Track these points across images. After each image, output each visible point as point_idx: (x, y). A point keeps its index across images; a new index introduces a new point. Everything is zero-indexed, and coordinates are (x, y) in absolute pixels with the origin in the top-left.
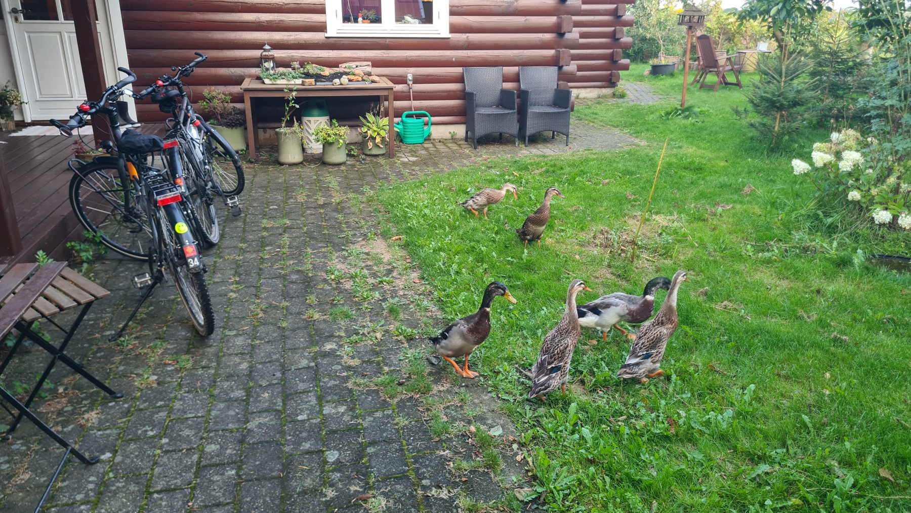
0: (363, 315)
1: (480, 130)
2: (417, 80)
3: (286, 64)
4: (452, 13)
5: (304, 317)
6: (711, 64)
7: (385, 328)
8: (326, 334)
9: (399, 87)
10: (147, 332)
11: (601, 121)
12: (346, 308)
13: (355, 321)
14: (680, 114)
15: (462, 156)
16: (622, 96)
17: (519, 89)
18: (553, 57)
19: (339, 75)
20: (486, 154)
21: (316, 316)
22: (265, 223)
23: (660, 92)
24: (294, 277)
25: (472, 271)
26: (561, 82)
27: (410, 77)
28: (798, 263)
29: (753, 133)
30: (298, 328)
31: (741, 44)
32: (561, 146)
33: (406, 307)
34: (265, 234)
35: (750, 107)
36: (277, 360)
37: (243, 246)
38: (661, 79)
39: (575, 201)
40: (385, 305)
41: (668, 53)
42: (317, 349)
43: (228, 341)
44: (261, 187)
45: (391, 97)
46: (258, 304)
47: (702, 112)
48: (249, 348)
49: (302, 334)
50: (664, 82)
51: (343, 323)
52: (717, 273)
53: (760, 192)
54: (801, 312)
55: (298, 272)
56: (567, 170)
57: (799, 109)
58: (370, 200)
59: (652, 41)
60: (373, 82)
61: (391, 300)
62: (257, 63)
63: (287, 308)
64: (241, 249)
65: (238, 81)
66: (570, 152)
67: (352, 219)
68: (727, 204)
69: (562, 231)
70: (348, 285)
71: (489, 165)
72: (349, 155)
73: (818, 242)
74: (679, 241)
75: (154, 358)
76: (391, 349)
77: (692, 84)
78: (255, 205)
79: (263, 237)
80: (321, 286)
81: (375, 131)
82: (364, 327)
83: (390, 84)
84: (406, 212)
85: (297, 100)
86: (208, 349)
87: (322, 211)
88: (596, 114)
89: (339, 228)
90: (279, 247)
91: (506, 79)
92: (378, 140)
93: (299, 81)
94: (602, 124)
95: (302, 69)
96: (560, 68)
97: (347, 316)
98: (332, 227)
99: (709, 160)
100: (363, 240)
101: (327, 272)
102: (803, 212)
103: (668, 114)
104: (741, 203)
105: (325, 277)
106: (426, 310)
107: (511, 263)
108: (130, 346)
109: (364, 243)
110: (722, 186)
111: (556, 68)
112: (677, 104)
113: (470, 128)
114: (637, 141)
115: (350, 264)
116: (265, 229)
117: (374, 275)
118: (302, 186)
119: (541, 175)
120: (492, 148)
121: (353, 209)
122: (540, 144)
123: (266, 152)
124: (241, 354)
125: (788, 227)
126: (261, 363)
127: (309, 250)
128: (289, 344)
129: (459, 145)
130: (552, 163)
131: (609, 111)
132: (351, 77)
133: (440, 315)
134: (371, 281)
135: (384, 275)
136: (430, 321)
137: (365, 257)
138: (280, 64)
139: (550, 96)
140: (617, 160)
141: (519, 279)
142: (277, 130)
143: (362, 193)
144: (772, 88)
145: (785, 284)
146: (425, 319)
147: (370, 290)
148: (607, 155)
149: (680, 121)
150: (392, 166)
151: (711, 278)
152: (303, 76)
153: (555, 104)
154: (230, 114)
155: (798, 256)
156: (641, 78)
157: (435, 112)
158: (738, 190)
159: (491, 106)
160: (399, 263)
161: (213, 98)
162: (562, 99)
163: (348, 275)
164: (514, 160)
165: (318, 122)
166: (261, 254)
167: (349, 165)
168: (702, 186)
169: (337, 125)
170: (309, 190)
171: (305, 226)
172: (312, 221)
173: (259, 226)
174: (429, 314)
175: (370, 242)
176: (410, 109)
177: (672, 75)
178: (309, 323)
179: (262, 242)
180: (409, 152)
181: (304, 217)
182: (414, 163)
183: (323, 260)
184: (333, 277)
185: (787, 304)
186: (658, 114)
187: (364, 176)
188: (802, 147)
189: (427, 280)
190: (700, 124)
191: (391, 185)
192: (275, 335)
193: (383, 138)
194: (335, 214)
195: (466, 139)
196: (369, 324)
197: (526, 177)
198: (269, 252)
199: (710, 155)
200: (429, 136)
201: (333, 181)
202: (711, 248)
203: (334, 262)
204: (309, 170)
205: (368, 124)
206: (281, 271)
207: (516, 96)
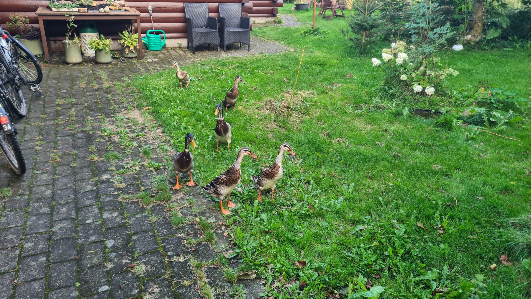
0: (127, 156)
1: (196, 42)
2: (155, 10)
5: (88, 160)
6: (328, 4)
7: (141, 163)
8: (103, 169)
9: (143, 15)
11: (268, 37)
12: (115, 153)
13: (122, 160)
14: (312, 33)
15: (186, 58)
16: (280, 22)
17: (219, 17)
19: (103, 6)
20: (201, 57)
21: (96, 158)
22: (59, 101)
23: (301, 20)
24: (80, 135)
25: (194, 126)
26: (244, 13)
27: (150, 8)
28: (376, 115)
29: (351, 44)
30: (84, 167)
32: (245, 52)
33: (154, 150)
34: (59, 108)
35: (349, 29)
36: (71, 187)
37: (44, 116)
38: (301, 13)
39: (254, 84)
40: (141, 150)
42: (97, 179)
43: (36, 177)
44: (55, 79)
45: (139, 21)
46: (56, 153)
47: (324, 32)
48: (52, 181)
49: (87, 170)
50: (303, 14)
51: (114, 162)
52: (334, 122)
53: (355, 77)
54: (377, 142)
55: (83, 131)
56: (249, 65)
57: (375, 30)
58: (128, 86)
60: (126, 11)
61: (144, 147)
63: (76, 155)
64: (43, 118)
65: (34, 9)
66: (250, 55)
67: (117, 98)
68: (338, 84)
69: (248, 101)
70: (116, 139)
71: (203, 63)
72: (113, 58)
73: (386, 103)
74: (313, 105)
76: (146, 176)
77: (318, 16)
78: (51, 90)
79: (57, 111)
80: (98, 140)
81: (129, 42)
82: (128, 163)
83: (138, 12)
84: (152, 93)
85: (75, 22)
86: (23, 183)
87: (97, 93)
88: (265, 33)
89: (109, 103)
90: (69, 116)
91: (211, 11)
92: (132, 48)
93: (76, 9)
94: (268, 38)
95: (77, 1)
96: (243, 4)
97: (116, 157)
98: (104, 103)
99: (328, 59)
100: (125, 110)
101: (102, 131)
102: (378, 87)
103: (305, 33)
104: (346, 83)
105: (101, 134)
106: (167, 151)
109: (125, 112)
110: (336, 74)
111: (240, 4)
112: (310, 27)
113: (190, 41)
114: (289, 48)
115: (117, 126)
116: (59, 105)
117: (133, 132)
118: (83, 77)
119: (234, 69)
120: (204, 53)
121: (117, 92)
122: (233, 50)
123: (57, 56)
124: (46, 185)
125: (370, 96)
126: (59, 190)
127: (89, 118)
128: (79, 177)
129: (184, 51)
130: (241, 61)
131: (272, 31)
132: (112, 7)
134: (131, 135)
135: (140, 132)
136: (170, 158)
137: (127, 120)
139: (237, 21)
140: (278, 59)
142: (63, 41)
143: (123, 81)
144: (361, 18)
145: (369, 127)
146: (166, 157)
147: (131, 141)
148: (272, 57)
149: (312, 37)
150: (142, 64)
151: (331, 126)
152: (79, 6)
153: (241, 26)
154: (30, 31)
155: (375, 111)
156: (290, 12)
157: (168, 31)
158: (344, 76)
159: (202, 27)
160: (149, 124)
161: (17, 20)
162: (245, 23)
163: (116, 132)
164: (218, 60)
165: (91, 37)
166: (57, 121)
167: (114, 64)
168: (325, 74)
169: (104, 38)
170: (88, 80)
171: (86, 103)
172: (91, 99)
173: (54, 103)
174: (169, 154)
175: (130, 111)
176: (152, 28)
177: (307, 10)
178: (91, 163)
179: (57, 114)
180: (153, 56)
181: (85, 97)
182: (156, 63)
183: (99, 124)
184: (106, 134)
185: (370, 138)
186: (300, 33)
187: (124, 70)
188: (377, 51)
189: (167, 133)
190: (323, 39)
191: (142, 76)
192: (69, 171)
193: (135, 47)
194: (106, 95)
195: (188, 47)
196: (131, 162)
197: (226, 69)
198: (62, 120)
199: (329, 56)
200: (165, 45)
201: (103, 74)
202: (330, 109)
203: (106, 124)
204: (87, 67)
205: (124, 38)
206: (71, 132)
207: (217, 21)
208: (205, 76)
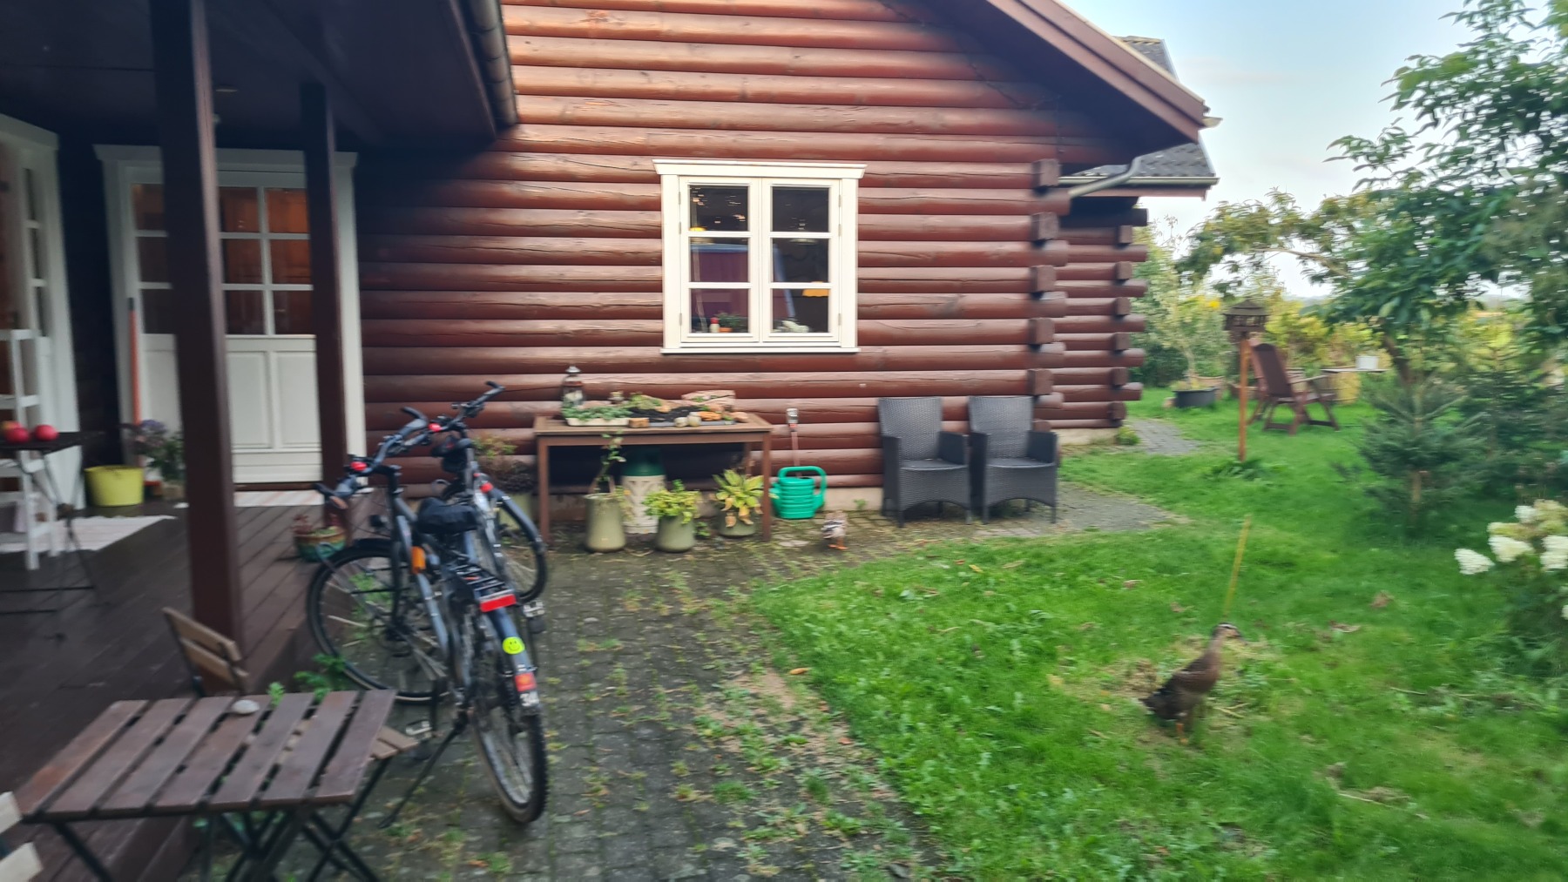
0: (766, 794)
1: (909, 496)
2: (804, 418)
3: (601, 394)
4: (862, 315)
5: (673, 796)
6: (1279, 390)
7: (808, 816)
8: (715, 825)
9: (778, 429)
10: (430, 816)
11: (1104, 483)
12: (738, 784)
13: (756, 804)
14: (1237, 473)
15: (881, 539)
16: (1132, 442)
17: (969, 431)
18: (1022, 380)
19: (684, 412)
20: (918, 537)
21: (693, 795)
22: (583, 645)
23: (1197, 436)
24: (645, 732)
25: (934, 725)
26: (1038, 421)
27: (792, 413)
28: (1496, 726)
29: (1372, 505)
30: (667, 814)
31: (1328, 356)
32: (1045, 524)
33: (835, 783)
34: (586, 662)
35: (1362, 462)
36: (644, 864)
37: (554, 680)
38: (1195, 414)
39: (1084, 615)
40: (801, 779)
41: (1203, 372)
42: (703, 847)
43: (560, 831)
44: (565, 588)
45: (767, 445)
46: (597, 774)
47: (1275, 470)
48: (596, 844)
49: (674, 824)
50: (1199, 420)
51: (738, 807)
52: (1356, 737)
53: (1403, 604)
54: (1512, 808)
55: (650, 724)
56: (1062, 563)
57: (1453, 465)
58: (744, 610)
59: (1173, 352)
60: (738, 421)
61: (808, 771)
62: (556, 394)
63: (642, 781)
64: (552, 686)
65: (527, 421)
66: (1060, 534)
67: (721, 640)
68: (1350, 624)
69: (1071, 663)
70: (734, 746)
71: (930, 553)
72: (698, 537)
73: (1521, 690)
74: (1276, 685)
75: (452, 855)
76: (824, 851)
77: (1250, 422)
78: (561, 616)
79: (582, 668)
80: (691, 746)
81: (739, 498)
82: (772, 813)
83: (765, 425)
84: (808, 630)
85: (622, 450)
86: (532, 844)
87: (669, 626)
88: (1094, 471)
89: (702, 654)
90: (611, 683)
91: (948, 415)
92: (744, 512)
93: (624, 421)
94: (1104, 487)
95: (626, 402)
96: (1036, 398)
97: (742, 796)
98: (689, 653)
99: (1304, 549)
100: (745, 673)
101: (696, 724)
102: (1485, 638)
103: (1217, 471)
104: (1373, 622)
105: (695, 732)
106: (870, 789)
107: (994, 714)
108: (411, 837)
109: (745, 678)
110: (1336, 594)
111: (1027, 399)
112: (1231, 457)
113: (891, 494)
114: (1171, 516)
115: (730, 712)
116: (584, 654)
117: (773, 730)
118: (629, 587)
119: (1018, 570)
120: (928, 527)
121: (719, 624)
122: (1007, 519)
123: (565, 531)
124: (586, 852)
125: (1466, 665)
126: (619, 868)
127: (661, 690)
128: (658, 837)
129: (873, 521)
130: (1034, 551)
131: (1112, 466)
132: (705, 414)
133: (893, 797)
134: (770, 739)
135: (790, 731)
136: (880, 807)
137: (753, 701)
138: (592, 394)
139: (1020, 442)
140: (1144, 547)
141: (1016, 740)
142: (587, 496)
143: (728, 598)
144: (1400, 431)
145: (1475, 761)
146: (871, 803)
147: (772, 754)
148: (1126, 538)
149: (1240, 484)
150: (769, 553)
151: (1345, 749)
152: (630, 413)
153: (1030, 455)
154: (512, 472)
155: (1491, 713)
156: (1158, 412)
157: (832, 468)
158: (1364, 600)
159: (922, 458)
160: (811, 712)
161: (488, 447)
162: (1042, 448)
163: (732, 731)
164: (968, 546)
165: (648, 484)
166: (585, 695)
167: (700, 553)
168: (1298, 594)
169: (681, 488)
170: (644, 592)
171: (648, 651)
172: (656, 643)
173: (573, 650)
174: (876, 795)
175: (757, 677)
176: (790, 463)
177: (1212, 407)
178: (682, 806)
179: (584, 678)
180: (793, 533)
181: (642, 635)
182: (804, 550)
183: (686, 705)
184: (708, 732)
185: (1485, 794)
186: (1198, 471)
187: (726, 570)
188: (1465, 529)
189: (863, 740)
190: (1275, 490)
191: (774, 586)
192: (633, 823)
193: (752, 509)
194: (690, 632)
195: (884, 511)
196: (780, 809)
197: (995, 574)
198: (598, 693)
199: (1305, 542)
200: (822, 506)
201: (679, 579)
202: (1334, 696)
203: (704, 708)
204: (636, 560)
205: (728, 487)
206: (623, 722)
207: (966, 443)
208: (942, 590)
